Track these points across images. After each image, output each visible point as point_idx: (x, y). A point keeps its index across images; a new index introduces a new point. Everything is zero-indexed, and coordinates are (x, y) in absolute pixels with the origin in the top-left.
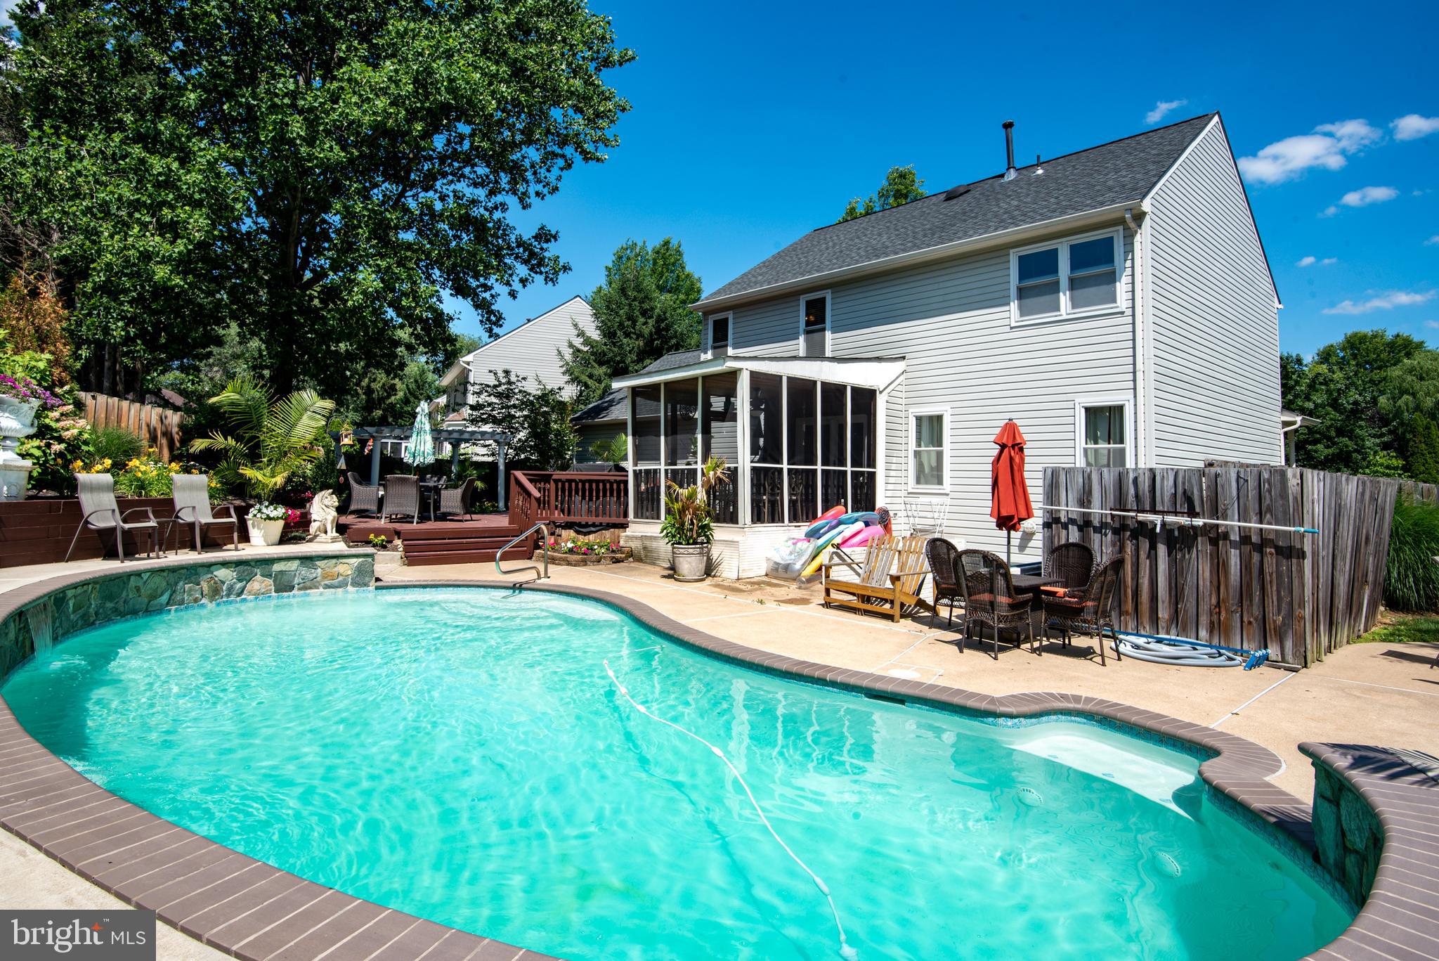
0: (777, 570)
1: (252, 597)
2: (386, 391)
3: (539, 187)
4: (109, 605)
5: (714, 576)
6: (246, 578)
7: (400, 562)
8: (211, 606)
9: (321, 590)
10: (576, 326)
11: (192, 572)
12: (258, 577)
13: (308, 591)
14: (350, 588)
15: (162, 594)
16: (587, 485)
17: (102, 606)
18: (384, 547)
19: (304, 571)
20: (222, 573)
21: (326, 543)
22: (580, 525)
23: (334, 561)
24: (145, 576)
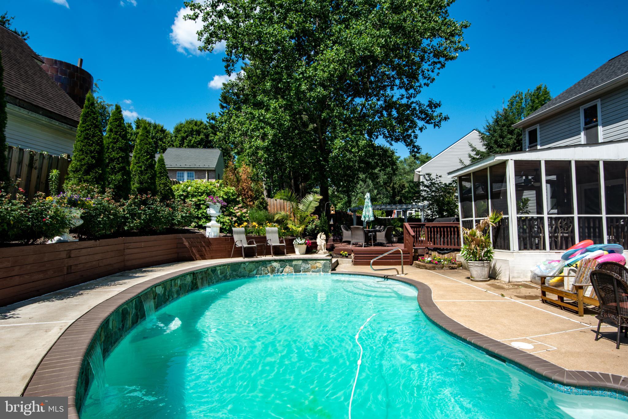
0: (535, 278)
1: (286, 274)
2: (400, 187)
3: (425, 81)
4: (234, 273)
5: (497, 279)
6: (283, 267)
7: (351, 264)
8: (272, 276)
9: (311, 273)
10: (471, 146)
11: (264, 263)
12: (288, 266)
13: (306, 273)
14: (321, 273)
15: (254, 271)
16: (442, 229)
17: (232, 273)
18: (347, 257)
19: (304, 265)
20: (275, 264)
21: (322, 254)
22: (440, 249)
23: (315, 261)
24: (247, 264)
